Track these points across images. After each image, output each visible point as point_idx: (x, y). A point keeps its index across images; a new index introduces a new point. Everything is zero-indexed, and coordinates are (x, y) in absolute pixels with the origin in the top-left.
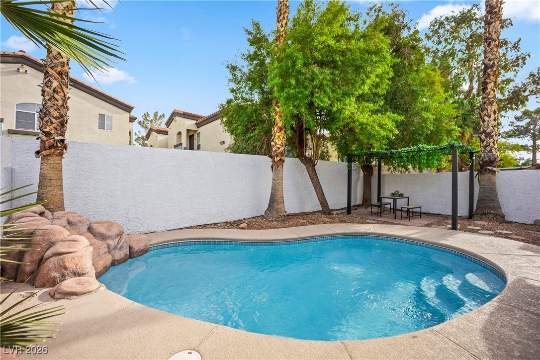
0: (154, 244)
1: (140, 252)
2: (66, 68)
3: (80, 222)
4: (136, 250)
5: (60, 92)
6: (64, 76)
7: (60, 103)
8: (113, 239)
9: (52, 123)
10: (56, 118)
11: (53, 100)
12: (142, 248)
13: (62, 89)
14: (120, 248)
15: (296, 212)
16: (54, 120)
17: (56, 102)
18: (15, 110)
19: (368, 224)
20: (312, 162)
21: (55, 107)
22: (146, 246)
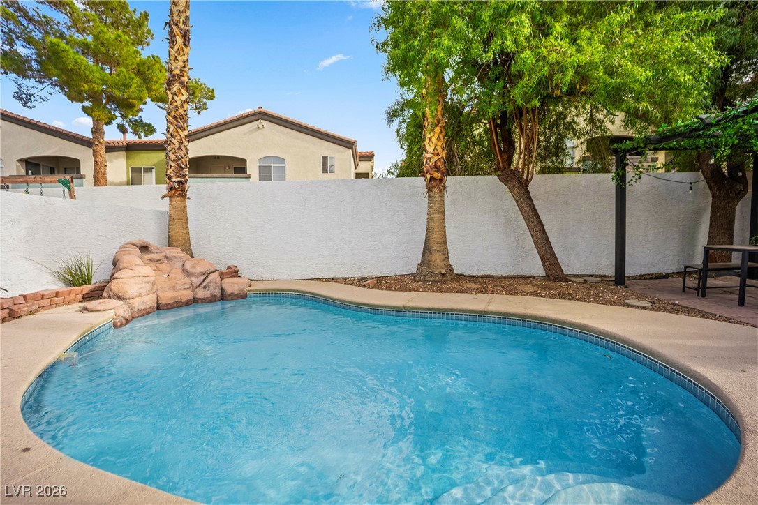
0: (253, 291)
1: (234, 296)
2: (181, 111)
3: (175, 257)
4: (228, 293)
5: (176, 136)
6: (179, 120)
7: (177, 146)
8: (196, 276)
9: (171, 166)
10: (173, 161)
11: (171, 144)
12: (236, 292)
13: (178, 132)
14: (205, 287)
15: (499, 273)
16: (173, 164)
17: (174, 146)
18: (258, 165)
19: (626, 309)
20: (520, 178)
21: (173, 151)
22: (243, 291)
